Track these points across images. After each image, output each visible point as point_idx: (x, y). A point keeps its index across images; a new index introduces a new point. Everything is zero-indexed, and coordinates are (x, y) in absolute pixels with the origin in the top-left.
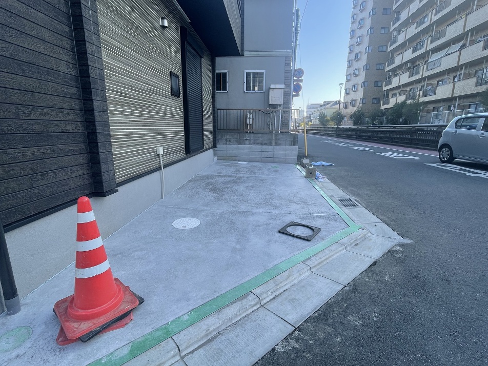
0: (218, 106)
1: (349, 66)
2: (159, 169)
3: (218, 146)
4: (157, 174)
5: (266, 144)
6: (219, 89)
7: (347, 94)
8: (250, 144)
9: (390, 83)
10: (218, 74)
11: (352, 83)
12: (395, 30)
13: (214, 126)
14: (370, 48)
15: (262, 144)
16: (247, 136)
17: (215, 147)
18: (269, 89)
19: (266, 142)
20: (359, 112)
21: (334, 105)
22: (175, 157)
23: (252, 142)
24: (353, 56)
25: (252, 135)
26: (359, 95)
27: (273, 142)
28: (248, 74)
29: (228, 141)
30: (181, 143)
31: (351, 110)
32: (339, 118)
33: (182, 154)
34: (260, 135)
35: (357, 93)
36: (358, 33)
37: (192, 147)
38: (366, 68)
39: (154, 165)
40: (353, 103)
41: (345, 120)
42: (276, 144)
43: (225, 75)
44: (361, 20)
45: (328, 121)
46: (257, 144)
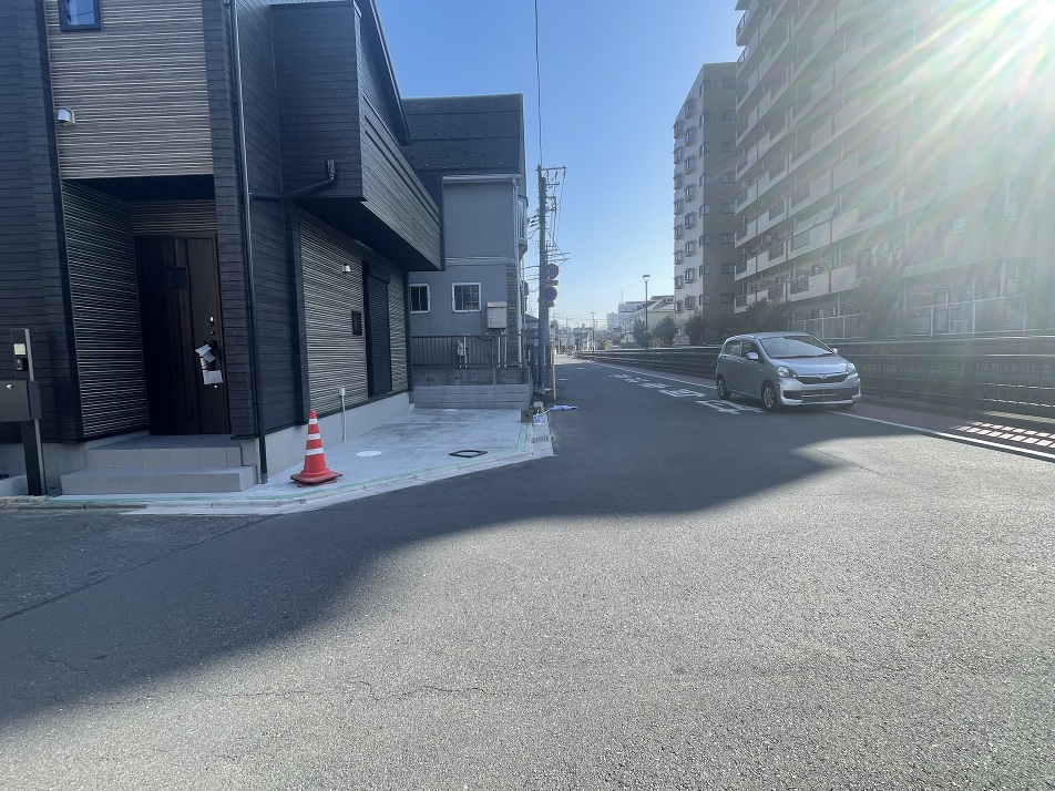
0: (414, 332)
1: (678, 237)
2: (341, 410)
3: (416, 388)
4: (338, 415)
5: (484, 383)
6: (416, 308)
7: (678, 287)
8: (462, 384)
9: (743, 268)
10: (415, 290)
11: (684, 267)
12: (742, 178)
13: (408, 362)
14: (707, 207)
15: (478, 383)
16: (457, 374)
17: (410, 389)
18: (486, 308)
19: (484, 380)
20: (698, 319)
21: (661, 305)
22: (357, 399)
23: (464, 380)
24: (682, 220)
25: (464, 372)
26: (696, 289)
27: (495, 382)
28: (457, 288)
29: (430, 382)
30: (364, 384)
31: (686, 315)
32: (667, 331)
33: (365, 397)
34: (475, 371)
35: (694, 285)
36: (688, 180)
37: (376, 389)
38: (704, 240)
39: (336, 406)
40: (689, 301)
41: (680, 334)
42: (499, 383)
43: (424, 290)
44: (689, 159)
45: (649, 337)
46: (472, 383)
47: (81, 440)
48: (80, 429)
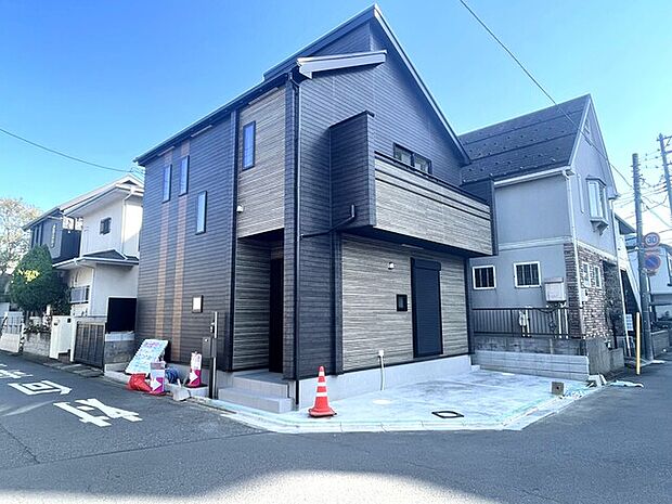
0: (476, 305)
5: (541, 352)
6: (484, 285)
8: (521, 351)
10: (484, 270)
15: (536, 352)
17: (471, 353)
18: (544, 283)
19: (541, 349)
22: (399, 359)
23: (523, 348)
27: (551, 351)
28: (518, 267)
29: (493, 347)
34: (536, 340)
39: (374, 363)
42: (556, 352)
43: (489, 270)
46: (531, 351)
47: (231, 371)
48: (231, 365)
